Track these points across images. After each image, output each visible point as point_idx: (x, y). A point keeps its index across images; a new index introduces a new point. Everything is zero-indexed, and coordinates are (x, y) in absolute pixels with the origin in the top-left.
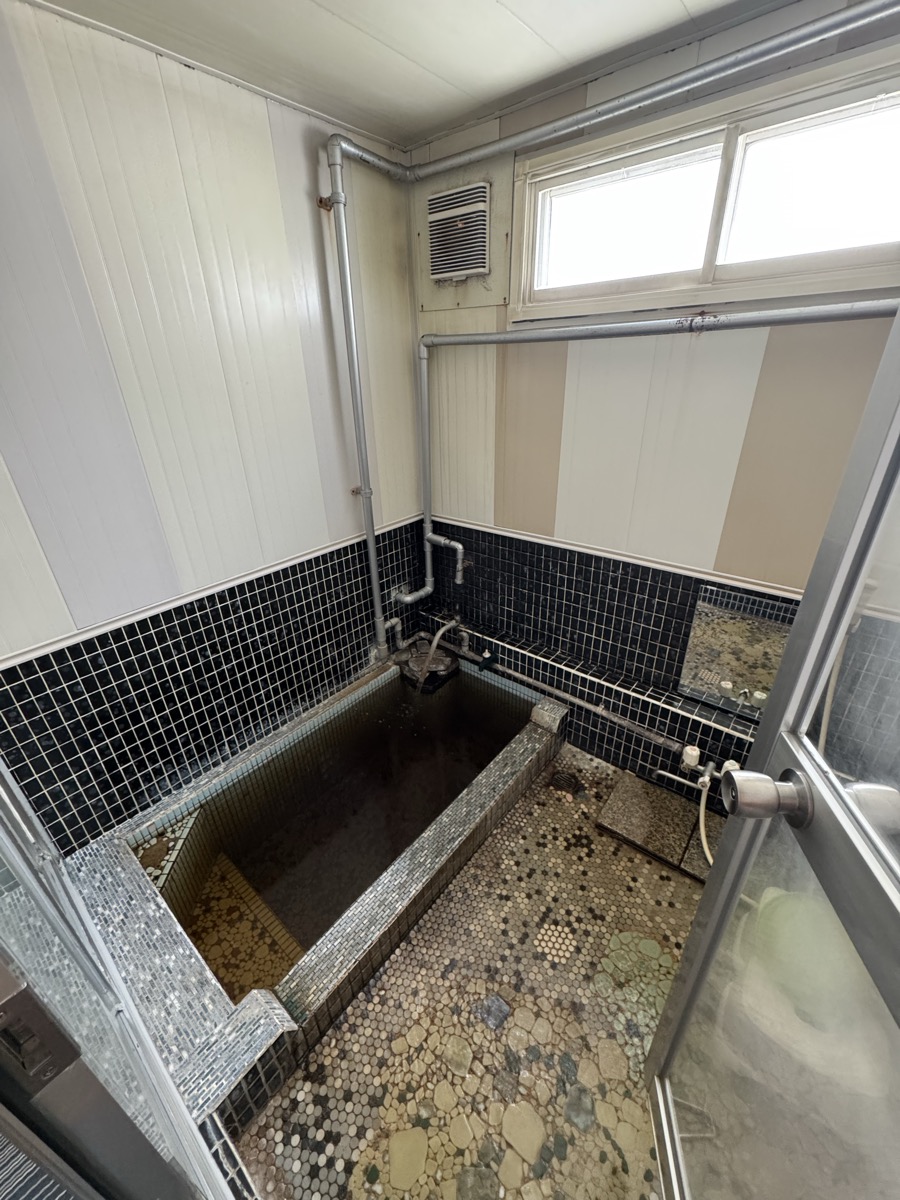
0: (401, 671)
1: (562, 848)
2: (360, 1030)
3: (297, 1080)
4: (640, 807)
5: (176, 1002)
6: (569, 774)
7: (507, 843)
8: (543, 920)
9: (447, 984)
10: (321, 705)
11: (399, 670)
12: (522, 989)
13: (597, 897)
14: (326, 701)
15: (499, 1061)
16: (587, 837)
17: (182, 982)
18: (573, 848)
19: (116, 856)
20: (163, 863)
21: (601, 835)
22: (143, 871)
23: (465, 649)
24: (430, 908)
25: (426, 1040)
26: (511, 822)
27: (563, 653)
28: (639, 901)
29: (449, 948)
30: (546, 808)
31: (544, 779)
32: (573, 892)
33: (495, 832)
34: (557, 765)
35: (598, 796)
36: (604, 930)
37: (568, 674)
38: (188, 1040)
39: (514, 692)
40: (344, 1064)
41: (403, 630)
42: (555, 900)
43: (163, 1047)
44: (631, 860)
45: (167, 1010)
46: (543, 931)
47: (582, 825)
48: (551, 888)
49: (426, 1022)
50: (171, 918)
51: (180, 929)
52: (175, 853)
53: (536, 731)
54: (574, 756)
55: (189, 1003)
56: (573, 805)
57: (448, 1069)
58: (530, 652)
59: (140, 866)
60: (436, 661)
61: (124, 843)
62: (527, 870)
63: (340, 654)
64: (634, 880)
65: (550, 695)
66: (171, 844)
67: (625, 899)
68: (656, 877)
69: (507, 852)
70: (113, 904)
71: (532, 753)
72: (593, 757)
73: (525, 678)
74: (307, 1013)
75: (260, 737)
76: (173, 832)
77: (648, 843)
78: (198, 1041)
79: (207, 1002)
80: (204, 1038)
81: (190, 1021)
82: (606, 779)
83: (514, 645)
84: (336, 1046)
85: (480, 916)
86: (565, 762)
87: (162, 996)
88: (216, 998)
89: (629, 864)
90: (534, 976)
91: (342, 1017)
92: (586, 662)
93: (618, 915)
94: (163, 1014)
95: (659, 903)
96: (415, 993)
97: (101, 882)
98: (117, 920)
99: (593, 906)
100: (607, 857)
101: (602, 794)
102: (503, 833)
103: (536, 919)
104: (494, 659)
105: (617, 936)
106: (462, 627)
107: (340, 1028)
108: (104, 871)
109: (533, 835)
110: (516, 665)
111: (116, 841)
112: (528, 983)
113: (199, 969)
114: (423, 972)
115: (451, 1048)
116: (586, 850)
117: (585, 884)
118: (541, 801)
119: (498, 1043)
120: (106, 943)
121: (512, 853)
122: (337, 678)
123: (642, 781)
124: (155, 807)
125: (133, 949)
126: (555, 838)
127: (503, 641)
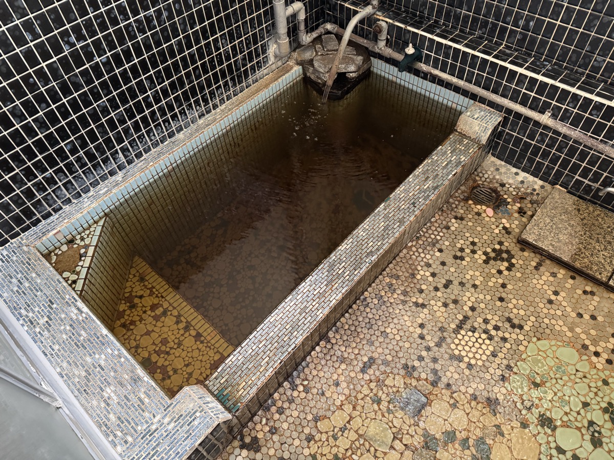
0: (304, 73)
1: (480, 261)
2: (288, 412)
3: (234, 448)
4: (569, 224)
5: (112, 395)
6: (490, 189)
7: (422, 255)
8: (459, 327)
9: (367, 377)
10: (218, 110)
11: (301, 71)
12: (439, 385)
13: (516, 308)
14: (223, 106)
15: (417, 441)
16: (508, 252)
17: (116, 378)
18: (492, 262)
19: (27, 262)
20: (78, 269)
21: (523, 250)
22: (59, 277)
23: (382, 44)
24: (347, 312)
25: (349, 422)
26: (427, 235)
27: (507, 47)
28: (559, 313)
29: (366, 347)
30: (464, 222)
31: (463, 192)
32: (492, 303)
33: (410, 244)
34: (477, 178)
35: (521, 212)
36: (521, 337)
37: (513, 73)
38: (130, 427)
39: (436, 98)
40: (276, 438)
41: (306, 20)
42: (473, 309)
43: (108, 432)
44: (554, 275)
45: (105, 401)
46: (460, 337)
47: (503, 240)
48: (469, 298)
49: (348, 408)
50: (94, 322)
51: (105, 331)
52: (88, 260)
53: (461, 142)
54: (497, 169)
55: (125, 396)
56: (493, 220)
57: (371, 446)
58: (467, 46)
59: (55, 272)
60: (346, 60)
61: (33, 250)
62: (444, 282)
63: (234, 48)
64: (556, 293)
65: (482, 100)
66: (83, 251)
67: (545, 311)
68: (580, 292)
69: (422, 263)
70: (35, 307)
71: (457, 166)
72: (519, 171)
73: (454, 80)
74: (239, 404)
75: (156, 145)
76: (82, 239)
77: (575, 260)
78: (139, 428)
79: (142, 396)
80: (145, 426)
81: (129, 411)
82: (532, 194)
83: (445, 38)
84: (266, 424)
85: (396, 321)
86: (486, 176)
87: (98, 390)
88: (151, 393)
89: (551, 279)
90: (451, 373)
91: (270, 401)
92: (537, 58)
93: (537, 325)
94: (103, 405)
95: (580, 315)
96: (337, 384)
97: (19, 287)
98: (42, 321)
99: (512, 315)
100: (528, 271)
101: (525, 209)
102: (418, 246)
103: (453, 326)
104: (417, 57)
105: (535, 343)
106: (380, 15)
107: (269, 410)
108: (19, 276)
109: (450, 248)
110: (445, 64)
111: (25, 248)
112: (445, 380)
113: (130, 368)
114: (343, 366)
115: (373, 429)
116: (506, 264)
117: (504, 295)
118: (459, 215)
119: (417, 427)
120: (36, 342)
121: (428, 265)
122: (233, 79)
123: (574, 197)
124: (57, 216)
125: (63, 348)
126: (474, 252)
127: (432, 33)
